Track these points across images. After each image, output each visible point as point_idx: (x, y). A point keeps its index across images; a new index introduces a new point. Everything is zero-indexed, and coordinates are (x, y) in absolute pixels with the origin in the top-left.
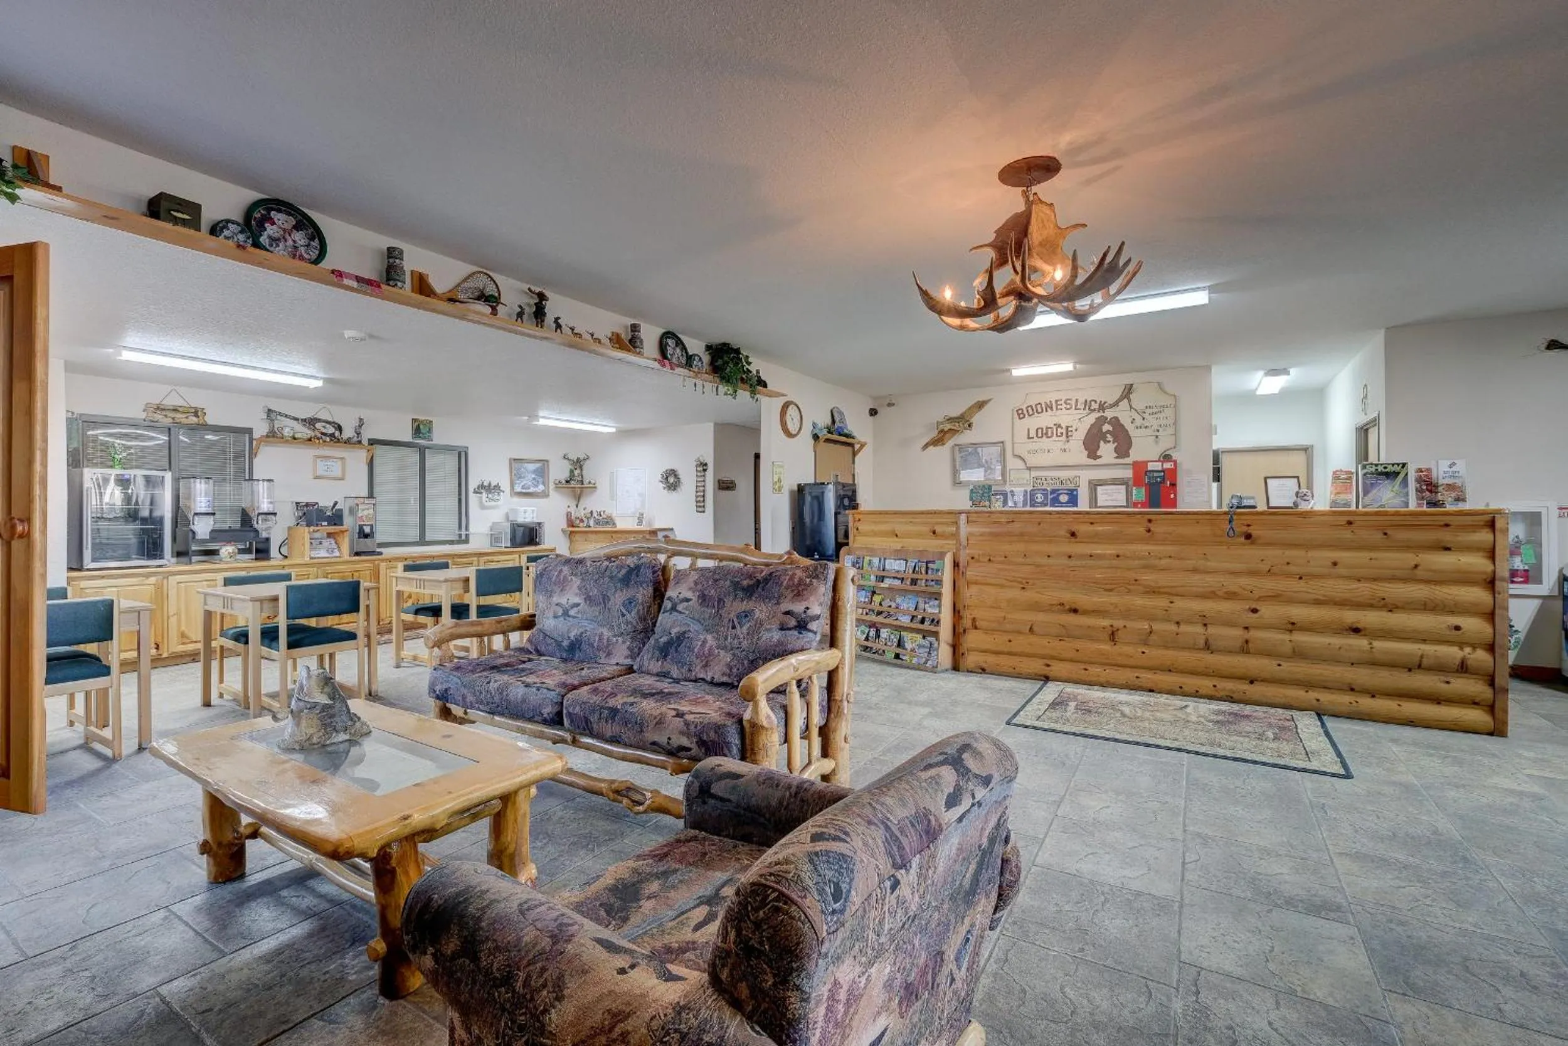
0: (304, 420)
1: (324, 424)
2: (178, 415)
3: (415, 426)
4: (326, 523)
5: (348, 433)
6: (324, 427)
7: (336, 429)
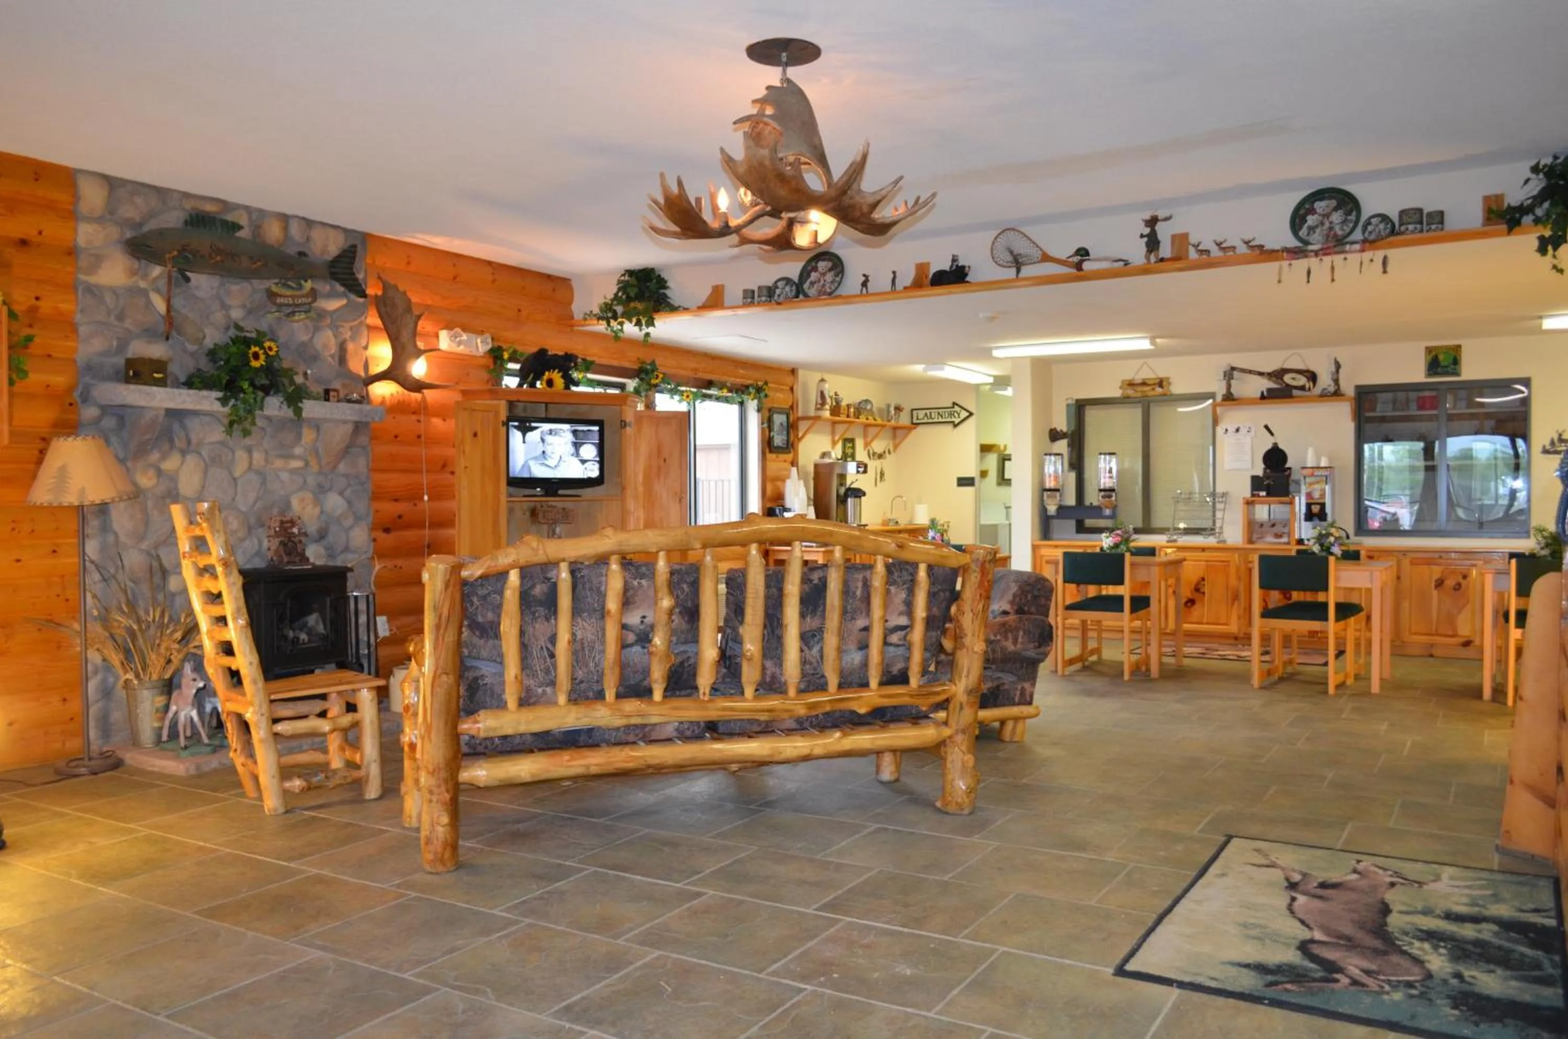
0: (1269, 374)
1: (1294, 375)
2: (1146, 388)
3: (1430, 358)
4: (1264, 493)
5: (1325, 381)
6: (1293, 379)
7: (1308, 379)
